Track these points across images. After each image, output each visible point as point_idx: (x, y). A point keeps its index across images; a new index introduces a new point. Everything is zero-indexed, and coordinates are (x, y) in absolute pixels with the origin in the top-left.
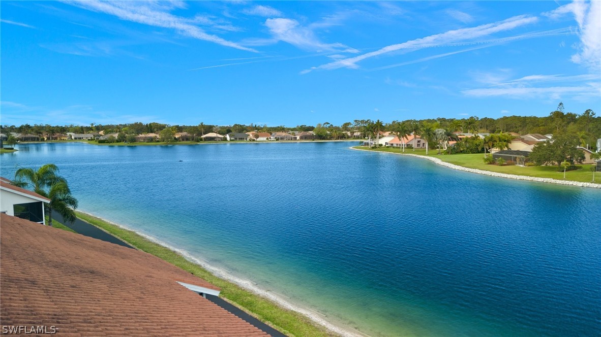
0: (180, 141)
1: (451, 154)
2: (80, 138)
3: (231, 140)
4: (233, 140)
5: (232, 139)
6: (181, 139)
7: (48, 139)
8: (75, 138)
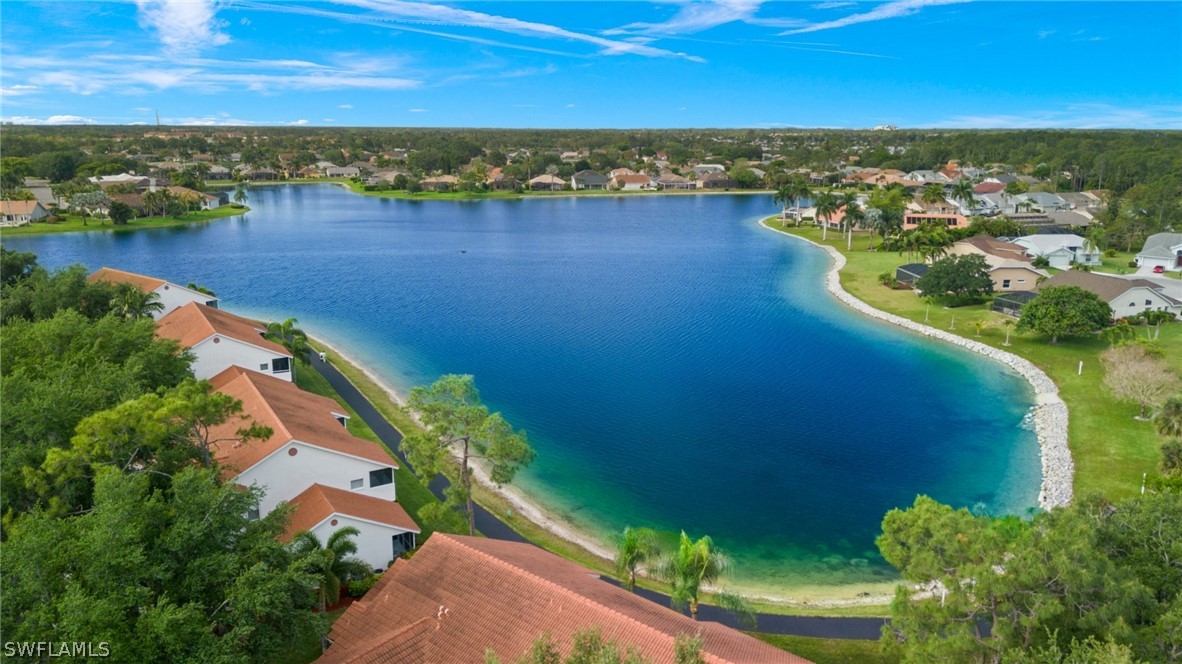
0: (492, 190)
1: (890, 250)
2: (339, 175)
3: (578, 189)
4: (582, 189)
5: (580, 186)
6: (495, 187)
7: (291, 175)
8: (332, 175)
